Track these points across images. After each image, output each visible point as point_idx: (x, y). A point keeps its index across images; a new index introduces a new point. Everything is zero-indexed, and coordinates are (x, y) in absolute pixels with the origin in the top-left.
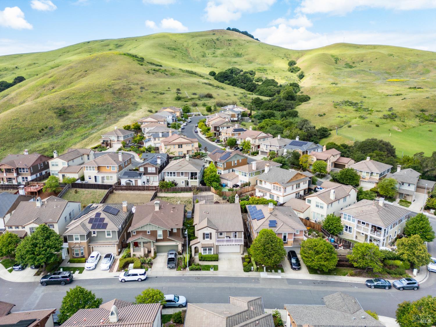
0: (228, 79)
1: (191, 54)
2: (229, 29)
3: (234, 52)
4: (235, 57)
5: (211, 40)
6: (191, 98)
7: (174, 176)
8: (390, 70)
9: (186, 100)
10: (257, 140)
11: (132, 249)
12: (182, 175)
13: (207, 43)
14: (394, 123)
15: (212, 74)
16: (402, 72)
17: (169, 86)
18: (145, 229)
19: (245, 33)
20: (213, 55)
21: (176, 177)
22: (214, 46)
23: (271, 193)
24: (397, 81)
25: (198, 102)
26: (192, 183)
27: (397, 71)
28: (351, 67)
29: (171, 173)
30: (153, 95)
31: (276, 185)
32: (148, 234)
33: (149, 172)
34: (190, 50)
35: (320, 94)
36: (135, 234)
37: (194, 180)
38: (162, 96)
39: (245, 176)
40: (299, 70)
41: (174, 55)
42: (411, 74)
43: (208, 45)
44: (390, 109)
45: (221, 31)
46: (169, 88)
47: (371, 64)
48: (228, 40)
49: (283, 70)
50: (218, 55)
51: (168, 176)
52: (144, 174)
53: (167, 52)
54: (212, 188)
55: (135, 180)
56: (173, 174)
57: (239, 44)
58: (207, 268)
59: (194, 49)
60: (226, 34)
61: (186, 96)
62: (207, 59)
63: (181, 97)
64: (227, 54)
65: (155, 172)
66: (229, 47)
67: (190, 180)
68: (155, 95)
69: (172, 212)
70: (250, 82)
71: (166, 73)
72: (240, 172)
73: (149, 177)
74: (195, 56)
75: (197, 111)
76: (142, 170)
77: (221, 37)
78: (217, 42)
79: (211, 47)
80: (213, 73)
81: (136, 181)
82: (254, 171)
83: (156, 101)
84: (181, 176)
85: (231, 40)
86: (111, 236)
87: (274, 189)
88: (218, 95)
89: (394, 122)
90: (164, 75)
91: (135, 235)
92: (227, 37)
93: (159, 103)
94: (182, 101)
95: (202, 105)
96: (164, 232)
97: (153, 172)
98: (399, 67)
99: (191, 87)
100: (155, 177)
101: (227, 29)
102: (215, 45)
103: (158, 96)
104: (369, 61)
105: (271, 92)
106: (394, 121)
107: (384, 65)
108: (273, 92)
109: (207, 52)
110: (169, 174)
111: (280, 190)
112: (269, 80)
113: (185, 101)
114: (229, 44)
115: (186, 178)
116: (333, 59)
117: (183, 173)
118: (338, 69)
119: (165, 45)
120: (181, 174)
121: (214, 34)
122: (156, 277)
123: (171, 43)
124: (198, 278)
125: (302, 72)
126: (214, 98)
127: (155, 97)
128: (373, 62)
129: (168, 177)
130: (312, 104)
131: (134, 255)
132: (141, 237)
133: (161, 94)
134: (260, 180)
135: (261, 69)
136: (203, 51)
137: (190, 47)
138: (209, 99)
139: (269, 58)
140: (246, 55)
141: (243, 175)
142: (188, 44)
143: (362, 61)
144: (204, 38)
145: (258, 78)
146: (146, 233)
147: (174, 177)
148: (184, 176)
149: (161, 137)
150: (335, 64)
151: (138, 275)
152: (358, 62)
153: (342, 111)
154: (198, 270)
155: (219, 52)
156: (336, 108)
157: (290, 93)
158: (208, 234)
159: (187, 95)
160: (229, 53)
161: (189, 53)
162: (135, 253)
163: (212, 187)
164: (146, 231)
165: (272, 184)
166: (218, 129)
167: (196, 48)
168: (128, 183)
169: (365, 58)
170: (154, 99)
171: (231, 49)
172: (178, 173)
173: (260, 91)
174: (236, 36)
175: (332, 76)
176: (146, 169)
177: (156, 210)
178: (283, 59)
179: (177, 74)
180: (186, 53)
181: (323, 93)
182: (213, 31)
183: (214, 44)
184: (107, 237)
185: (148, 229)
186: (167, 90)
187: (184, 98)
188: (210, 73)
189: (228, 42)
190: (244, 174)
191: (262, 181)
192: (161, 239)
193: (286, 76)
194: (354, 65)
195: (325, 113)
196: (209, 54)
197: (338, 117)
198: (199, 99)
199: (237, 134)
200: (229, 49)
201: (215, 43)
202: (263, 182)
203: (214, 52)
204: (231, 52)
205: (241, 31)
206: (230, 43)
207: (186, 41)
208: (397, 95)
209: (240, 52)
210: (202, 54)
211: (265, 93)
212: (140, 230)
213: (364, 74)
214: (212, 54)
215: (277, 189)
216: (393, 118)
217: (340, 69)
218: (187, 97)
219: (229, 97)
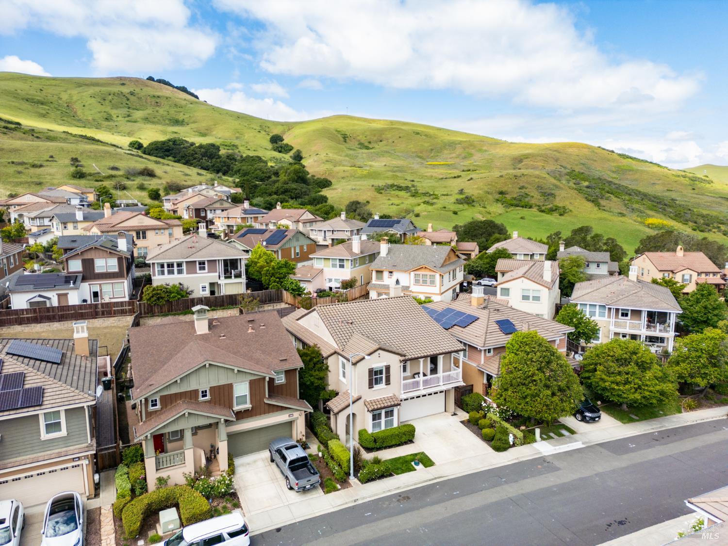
0: (172, 154)
1: (79, 113)
2: (151, 79)
3: (168, 117)
4: (173, 126)
5: (118, 94)
6: (107, 174)
7: (180, 272)
8: (421, 152)
9: (97, 177)
10: (301, 224)
11: (150, 463)
12: (201, 269)
13: (110, 97)
14: (475, 209)
15: (136, 146)
16: (437, 156)
17: (51, 154)
18: (193, 385)
19: (184, 90)
20: (126, 119)
21: (185, 275)
22: (127, 104)
23: (411, 291)
24: (440, 165)
25: (128, 183)
26: (228, 287)
27: (432, 155)
28: (367, 148)
29: (170, 265)
30: (16, 169)
31: (421, 272)
32: (201, 399)
33: (97, 270)
34: (77, 107)
35: (343, 178)
36: (158, 407)
37: (233, 280)
38: (38, 171)
39: (342, 266)
40: (291, 150)
41: (44, 112)
42: (451, 158)
43: (113, 102)
44: (461, 192)
45: (137, 81)
46: (52, 157)
47: (393, 144)
48: (154, 96)
49: (266, 149)
50: (138, 120)
51: (163, 273)
52: (84, 279)
53: (26, 105)
54: (285, 292)
55: (59, 295)
56: (176, 269)
57: (176, 105)
58: (404, 465)
59: (84, 106)
60: (147, 86)
61: (96, 172)
62: (116, 123)
63: (85, 173)
64: (156, 120)
65: (116, 270)
66: (157, 108)
67: (223, 281)
68: (20, 168)
69: (250, 331)
70: (217, 159)
71: (35, 135)
72: (327, 261)
73: (100, 285)
74: (90, 118)
75: (127, 198)
76: (76, 266)
77: (137, 90)
78: (132, 98)
79: (121, 106)
80: (138, 145)
81: (62, 298)
82: (357, 255)
83: (23, 178)
84: (198, 271)
85: (158, 97)
86: (63, 432)
87: (417, 281)
88: (166, 172)
89: (473, 208)
90: (32, 137)
91: (156, 412)
92: (150, 91)
93: (33, 182)
94: (89, 180)
95: (138, 188)
96: (256, 385)
97: (110, 271)
98: (432, 150)
99: (103, 157)
100: (116, 286)
101: (147, 79)
102: (128, 102)
103: (27, 171)
104: (390, 141)
105: (263, 173)
106: (473, 206)
107: (412, 146)
108: (266, 173)
109: (114, 112)
110: (166, 269)
111: (433, 282)
112: (252, 157)
113: (97, 181)
114: (157, 103)
115: (213, 277)
116: (339, 136)
117: (204, 263)
118: (351, 149)
119: (18, 94)
120: (198, 266)
121: (123, 84)
122: (278, 530)
123: (31, 92)
124: (404, 497)
125: (299, 152)
126: (160, 178)
127: (19, 173)
128: (396, 141)
129: (162, 277)
130: (340, 190)
131: (161, 481)
132: (186, 412)
133: (34, 166)
134: (377, 272)
135: (226, 144)
136: (106, 111)
137: (76, 102)
138: (148, 178)
139: (237, 129)
140: (192, 123)
141: (334, 266)
142: (71, 96)
143: (381, 141)
144: (104, 89)
145: (228, 157)
146: (197, 397)
147: (180, 276)
148: (206, 270)
149: (81, 222)
150: (344, 143)
151: (226, 536)
152: (376, 142)
153: (392, 197)
154: (386, 477)
155: (138, 114)
156: (381, 193)
157: (299, 172)
158: (381, 372)
159: (98, 170)
160: (159, 118)
161: (75, 112)
162: (163, 474)
163: (285, 290)
164: (196, 391)
165: (412, 274)
166: (203, 214)
167: (90, 104)
168: (38, 302)
169: (384, 136)
170: (18, 175)
171: (161, 111)
172: (191, 264)
173: (241, 172)
174: (166, 91)
175: (347, 158)
176: (88, 264)
177: (198, 333)
178: (259, 132)
179: (60, 138)
180: (68, 111)
181: (347, 177)
182: (121, 78)
183: (124, 100)
184: (44, 436)
185: (204, 383)
186: (48, 161)
187: (90, 175)
188: (131, 144)
189: (153, 100)
190: (338, 263)
191: (382, 272)
192: (247, 411)
193: (273, 156)
194: (371, 146)
195: (367, 200)
196: (118, 116)
197: (392, 204)
198: (128, 178)
199: (251, 218)
200: (157, 112)
201: (128, 100)
202: (386, 274)
203: (128, 113)
204: (162, 116)
205: (175, 86)
206: (158, 101)
207: (65, 91)
208: (455, 177)
209: (181, 117)
210: (105, 115)
211: (253, 175)
212: (174, 390)
213: (389, 157)
214: (125, 117)
215: (425, 282)
216: (470, 203)
217: (354, 150)
218: (99, 173)
219: (189, 177)
